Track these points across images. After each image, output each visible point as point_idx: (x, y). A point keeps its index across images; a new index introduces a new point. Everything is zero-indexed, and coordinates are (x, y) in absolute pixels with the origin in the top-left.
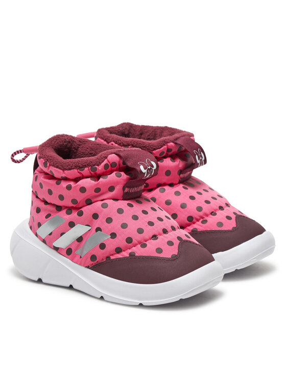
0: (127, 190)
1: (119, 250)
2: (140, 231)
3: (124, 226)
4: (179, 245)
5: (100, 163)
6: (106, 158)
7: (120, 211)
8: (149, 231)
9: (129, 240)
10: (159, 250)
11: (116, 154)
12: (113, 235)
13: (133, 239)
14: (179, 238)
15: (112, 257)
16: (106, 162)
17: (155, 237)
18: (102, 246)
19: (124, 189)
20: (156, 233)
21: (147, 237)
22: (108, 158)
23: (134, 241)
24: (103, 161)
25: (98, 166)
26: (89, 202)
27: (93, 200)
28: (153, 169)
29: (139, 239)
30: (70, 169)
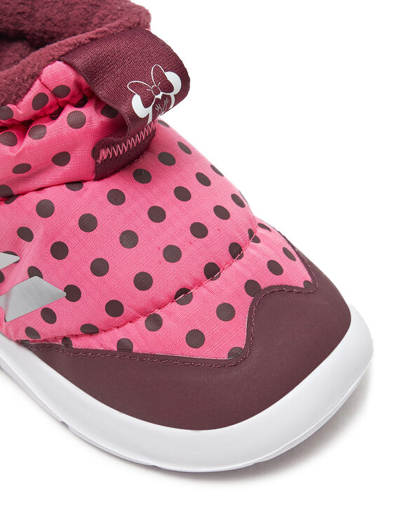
0: (104, 154)
2: (143, 281)
3: (100, 268)
4: (251, 309)
5: (20, 97)
6: (36, 76)
7: (88, 223)
8: (167, 278)
9: (114, 308)
10: (195, 338)
11: (65, 62)
12: (73, 293)
13: (125, 307)
14: (251, 287)
15: (77, 344)
16: (37, 88)
17: (183, 294)
19: (95, 153)
20: (187, 282)
21: (163, 298)
22: (43, 76)
23: (128, 311)
24: (28, 90)
25: (15, 103)
27: (17, 189)
28: (172, 95)
29: (142, 305)
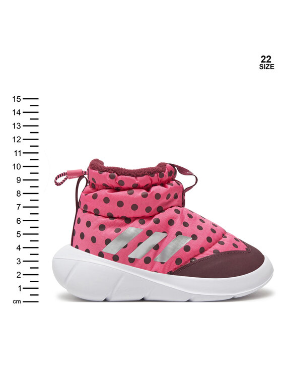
1: (202, 250)
12: (194, 237)
13: (212, 238)
15: (198, 258)
18: (187, 248)
22: (167, 167)
23: (214, 240)
26: (160, 210)
27: (164, 208)
29: (216, 238)
30: (142, 176)
